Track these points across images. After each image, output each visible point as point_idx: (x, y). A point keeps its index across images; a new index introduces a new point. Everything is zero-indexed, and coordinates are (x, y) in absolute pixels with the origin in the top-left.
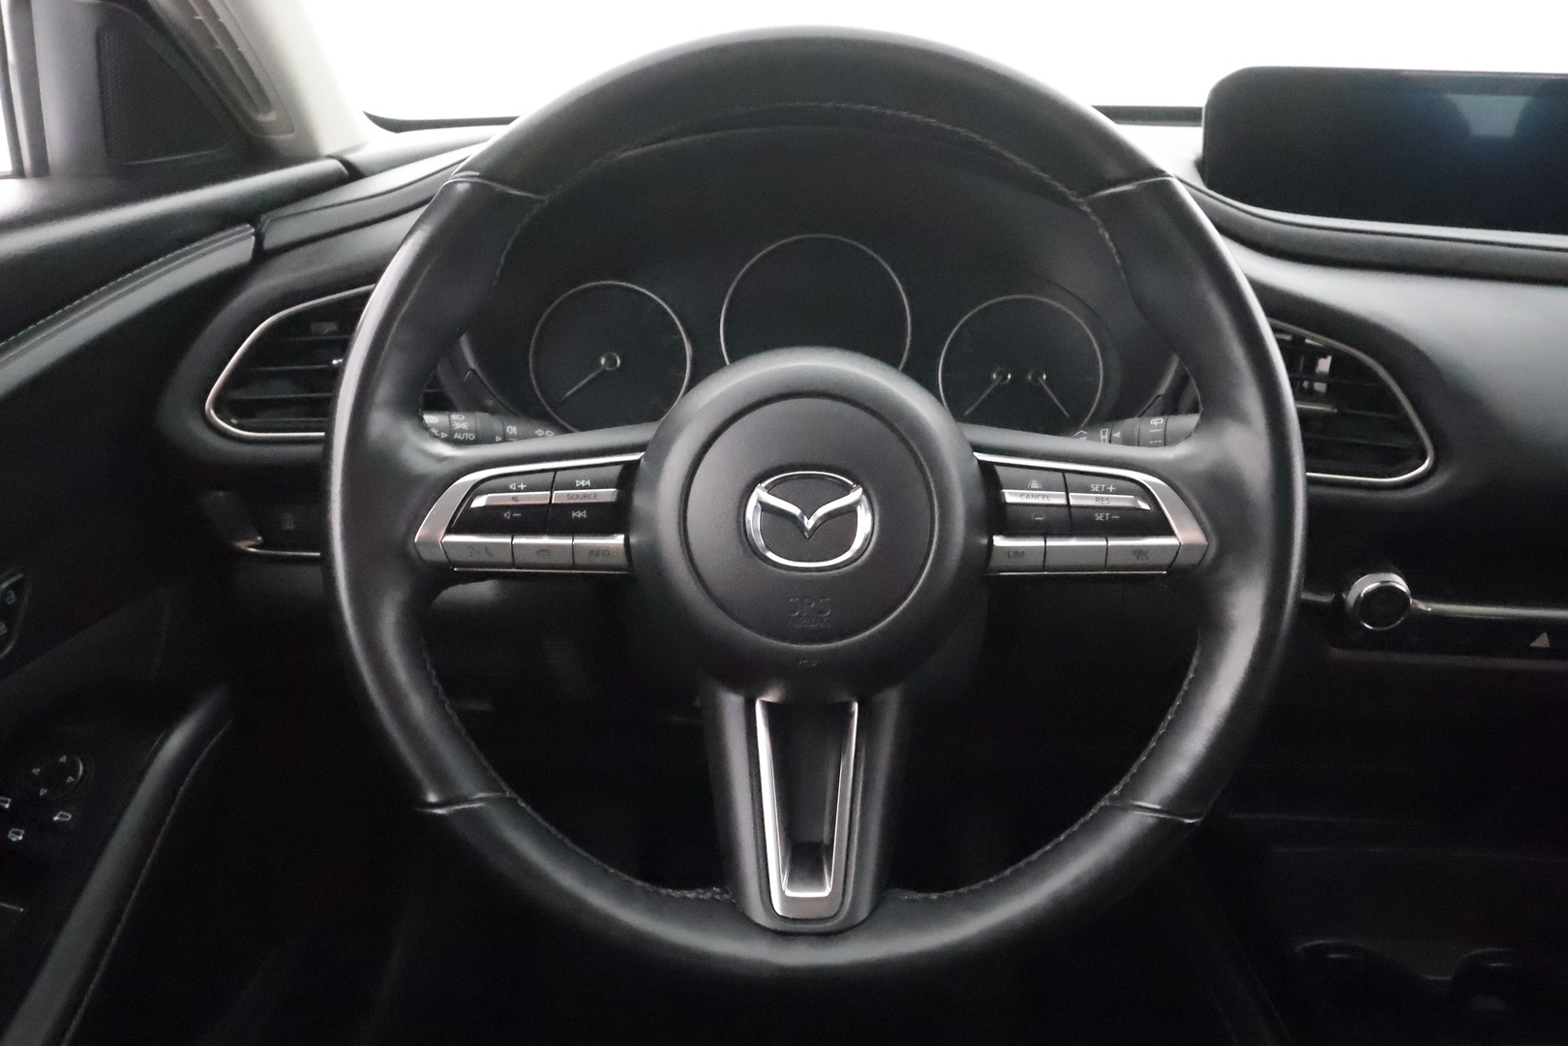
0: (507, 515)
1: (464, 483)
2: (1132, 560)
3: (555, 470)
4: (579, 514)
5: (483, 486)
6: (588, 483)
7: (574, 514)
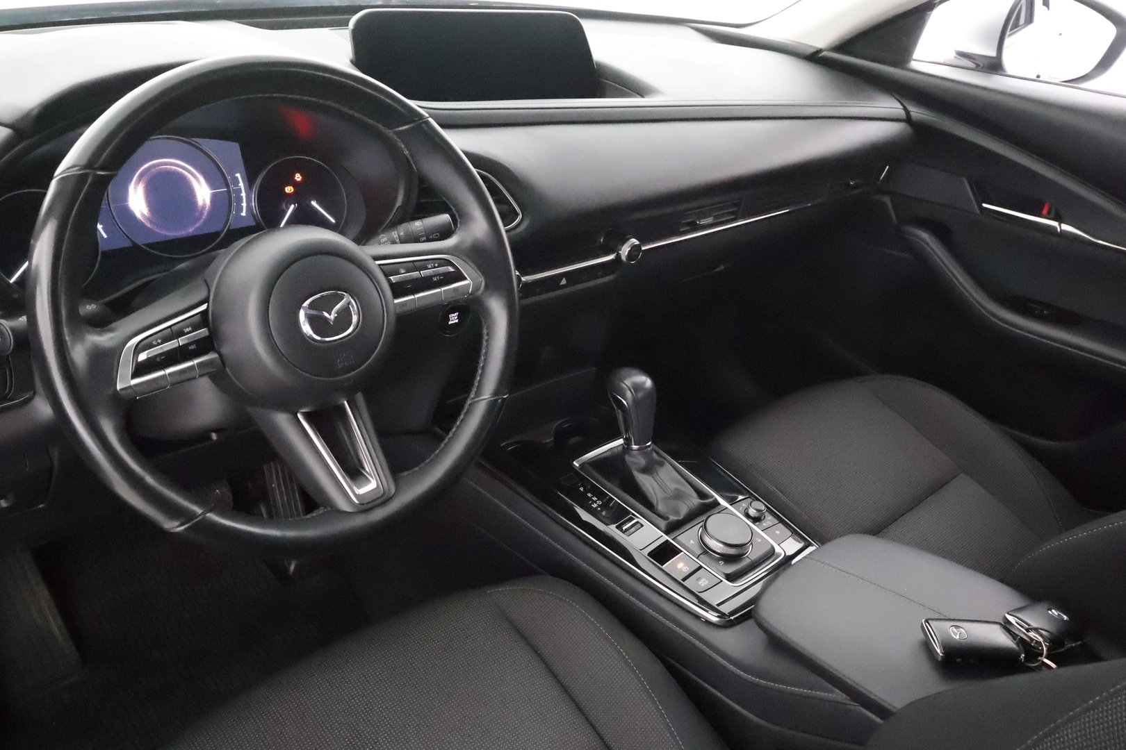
0: (158, 359)
1: (129, 347)
2: (453, 295)
3: (170, 327)
4: (192, 347)
5: (140, 346)
6: (190, 329)
7: (190, 348)
